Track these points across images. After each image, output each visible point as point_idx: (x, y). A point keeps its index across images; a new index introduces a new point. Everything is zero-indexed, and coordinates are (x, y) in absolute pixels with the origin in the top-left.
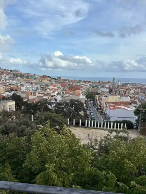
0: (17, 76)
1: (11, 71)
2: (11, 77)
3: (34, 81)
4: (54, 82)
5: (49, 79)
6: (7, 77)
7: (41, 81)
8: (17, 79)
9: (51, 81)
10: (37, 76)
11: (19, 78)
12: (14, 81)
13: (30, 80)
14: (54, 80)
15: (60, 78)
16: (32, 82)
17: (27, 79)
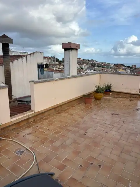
0: (94, 66)
1: (88, 60)
2: (89, 67)
3: (110, 70)
4: (129, 71)
5: (124, 68)
6: (86, 67)
7: (117, 70)
8: (95, 69)
9: (127, 70)
10: (112, 65)
11: (96, 67)
12: (93, 71)
13: (106, 69)
14: (129, 69)
15: (135, 66)
16: (108, 71)
17: (103, 68)
